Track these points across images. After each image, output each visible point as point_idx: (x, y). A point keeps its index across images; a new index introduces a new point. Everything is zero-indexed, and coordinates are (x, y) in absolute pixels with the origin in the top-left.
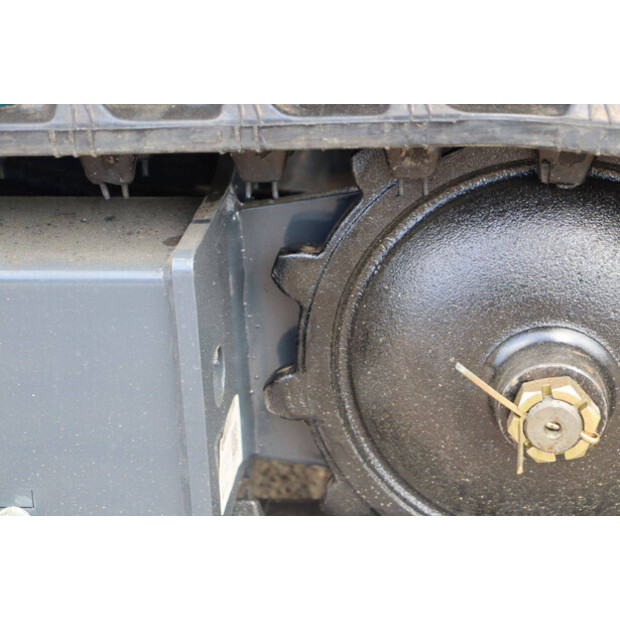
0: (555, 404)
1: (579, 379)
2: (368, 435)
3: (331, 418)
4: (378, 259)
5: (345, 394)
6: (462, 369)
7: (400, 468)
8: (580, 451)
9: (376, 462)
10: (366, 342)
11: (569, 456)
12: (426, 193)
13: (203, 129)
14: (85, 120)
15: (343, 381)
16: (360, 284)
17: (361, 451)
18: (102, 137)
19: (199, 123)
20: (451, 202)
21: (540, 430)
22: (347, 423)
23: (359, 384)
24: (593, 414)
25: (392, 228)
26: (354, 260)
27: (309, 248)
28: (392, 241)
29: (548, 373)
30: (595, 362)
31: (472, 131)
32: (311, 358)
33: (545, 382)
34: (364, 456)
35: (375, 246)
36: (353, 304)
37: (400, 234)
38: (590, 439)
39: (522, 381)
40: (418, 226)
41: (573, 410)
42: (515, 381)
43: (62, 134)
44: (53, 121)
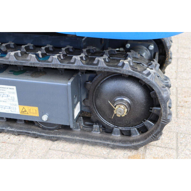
0: (120, 109)
1: (125, 105)
2: (97, 109)
3: (92, 107)
4: (99, 84)
5: (94, 103)
6: (109, 102)
7: (101, 115)
8: (124, 115)
9: (98, 114)
10: (97, 96)
11: (122, 116)
12: (106, 76)
13: (72, 66)
14: (56, 63)
15: (94, 101)
16: (97, 87)
17: (96, 112)
18: (58, 66)
19: (72, 65)
20: (110, 77)
21: (118, 112)
22: (94, 108)
23: (96, 102)
24: (126, 110)
25: (102, 80)
26: (96, 84)
27: (90, 82)
28: (102, 82)
29: (120, 104)
30: (128, 103)
31: (110, 70)
32: (89, 98)
33: (119, 105)
34: (97, 113)
35: (99, 82)
36: (96, 90)
37: (103, 81)
38: (125, 114)
39: (117, 105)
40: (106, 80)
41: (123, 110)
42: (116, 105)
43: (53, 65)
44: (52, 63)
